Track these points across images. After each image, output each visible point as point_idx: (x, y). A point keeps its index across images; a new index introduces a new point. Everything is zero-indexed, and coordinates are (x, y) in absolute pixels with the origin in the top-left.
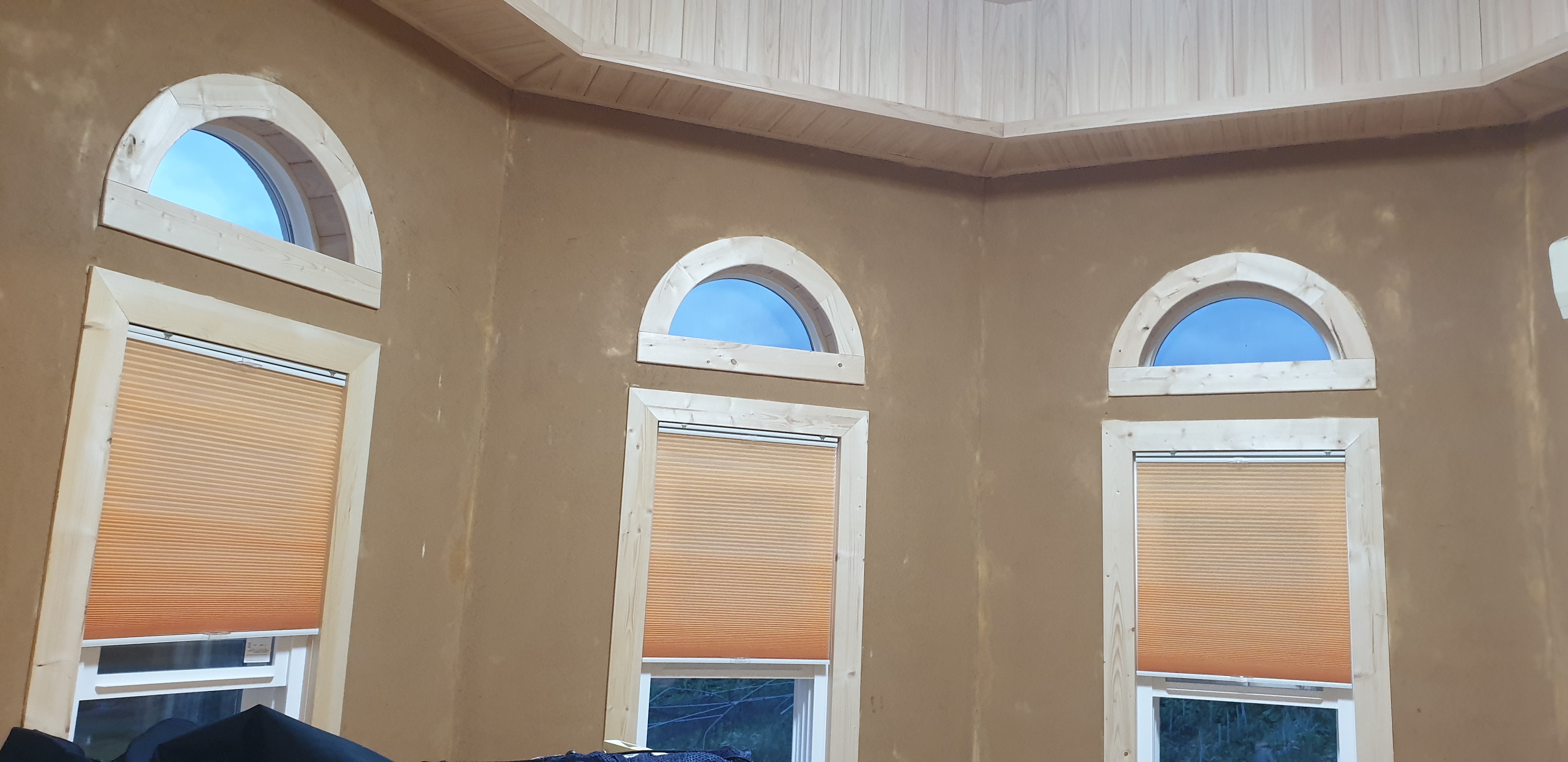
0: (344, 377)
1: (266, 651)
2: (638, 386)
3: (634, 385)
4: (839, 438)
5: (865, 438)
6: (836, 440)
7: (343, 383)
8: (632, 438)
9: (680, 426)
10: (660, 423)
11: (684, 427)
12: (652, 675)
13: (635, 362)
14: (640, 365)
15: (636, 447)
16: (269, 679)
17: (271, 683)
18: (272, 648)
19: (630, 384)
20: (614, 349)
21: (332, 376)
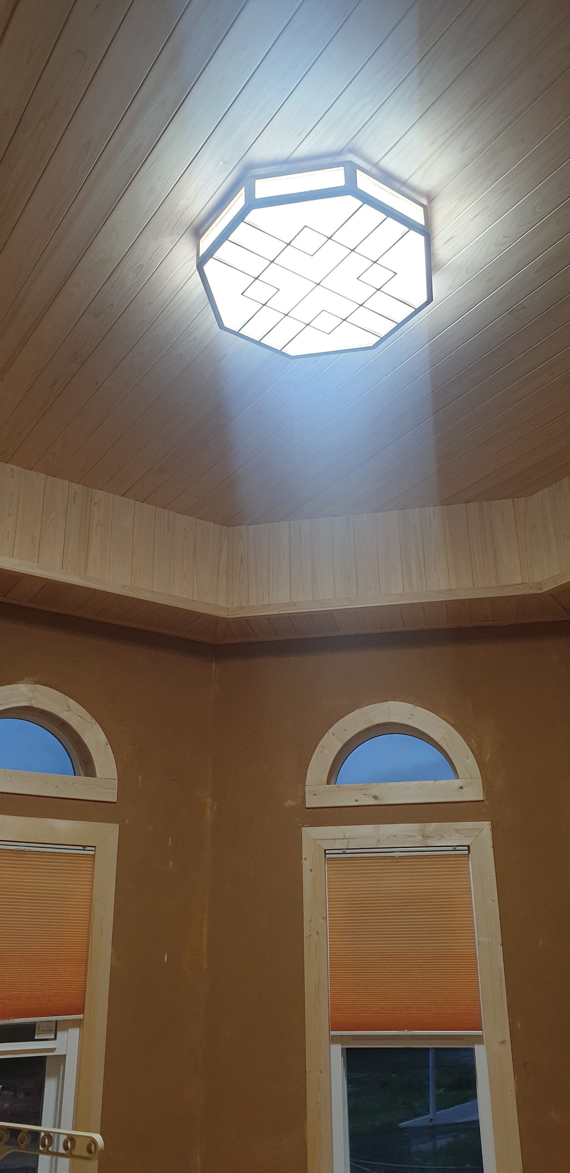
0: (93, 849)
1: (51, 1030)
2: (308, 825)
3: (306, 825)
4: (469, 846)
5: (489, 843)
6: (466, 848)
7: (93, 853)
8: (306, 865)
9: (341, 851)
10: (326, 851)
11: (344, 852)
12: (341, 1045)
13: (305, 809)
14: (309, 810)
15: (309, 871)
16: (53, 1050)
17: (55, 1052)
18: (56, 1028)
19: (303, 824)
20: (290, 801)
21: (84, 849)
